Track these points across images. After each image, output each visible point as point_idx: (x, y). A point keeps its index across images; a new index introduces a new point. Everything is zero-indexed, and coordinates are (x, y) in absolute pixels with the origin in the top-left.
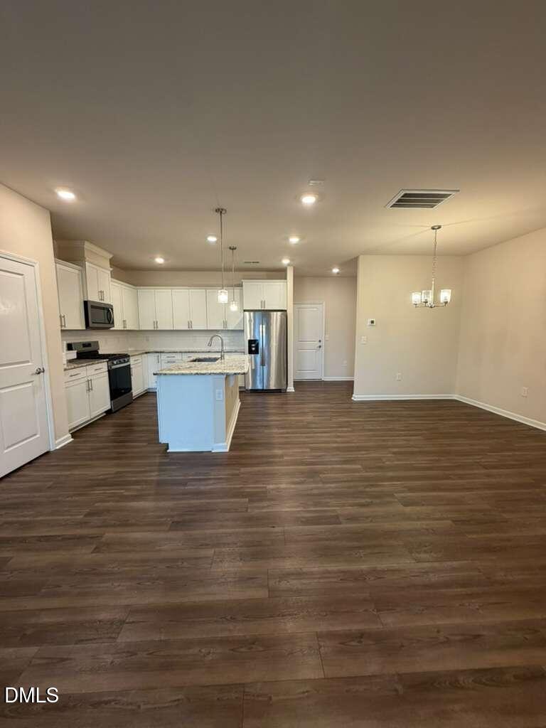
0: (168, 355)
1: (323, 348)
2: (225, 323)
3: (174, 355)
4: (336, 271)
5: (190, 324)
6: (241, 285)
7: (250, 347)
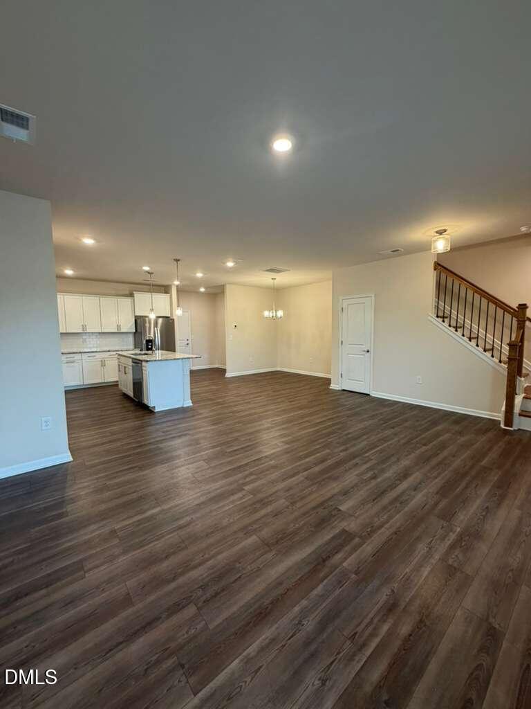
0: (69, 356)
1: (190, 345)
2: (119, 327)
3: (72, 355)
4: (202, 290)
5: (84, 327)
6: (131, 295)
7: (147, 345)
